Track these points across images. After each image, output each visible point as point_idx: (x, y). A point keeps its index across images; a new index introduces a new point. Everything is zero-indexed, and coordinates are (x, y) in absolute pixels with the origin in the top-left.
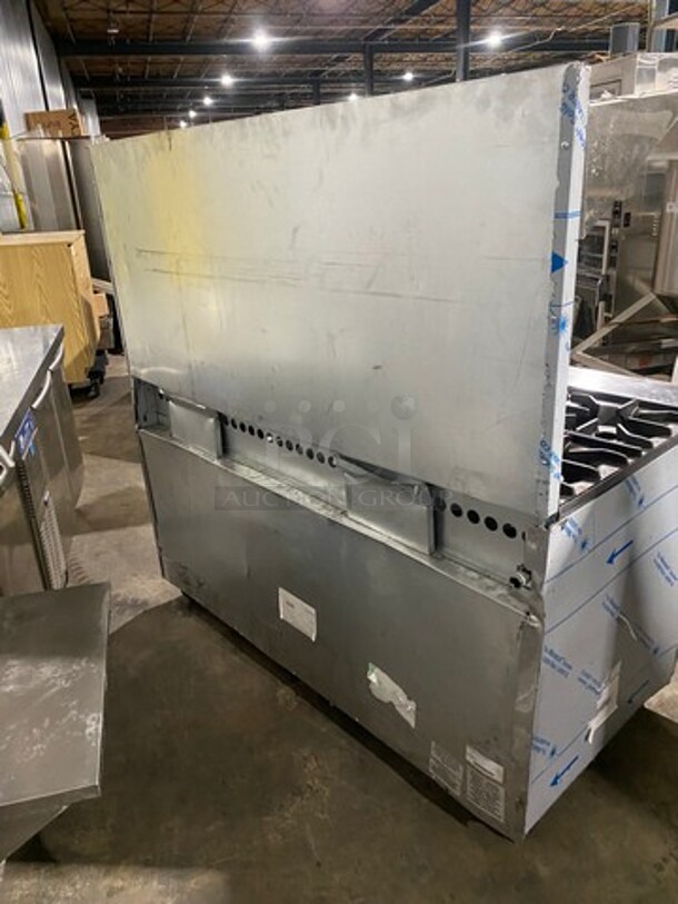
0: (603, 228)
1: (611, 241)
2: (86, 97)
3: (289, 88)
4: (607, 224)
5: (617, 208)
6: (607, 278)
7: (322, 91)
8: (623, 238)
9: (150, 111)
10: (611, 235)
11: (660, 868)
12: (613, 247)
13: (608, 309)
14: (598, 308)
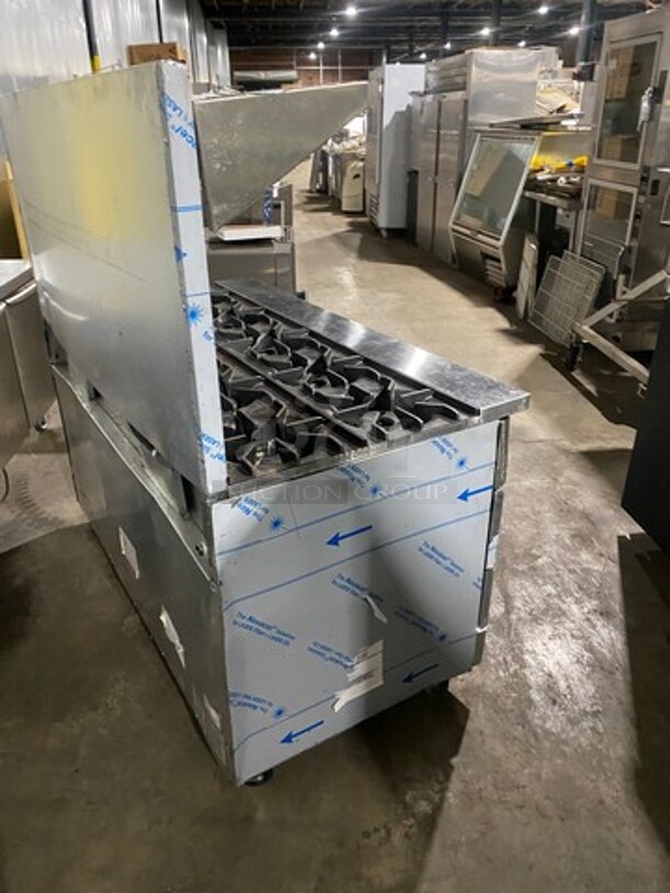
0: (631, 195)
1: (636, 210)
2: (217, 26)
3: (420, 21)
4: (634, 191)
5: (645, 175)
6: (629, 250)
7: (452, 24)
8: (649, 206)
9: (277, 42)
10: (637, 202)
11: (367, 835)
12: (637, 217)
13: (626, 285)
14: (615, 282)
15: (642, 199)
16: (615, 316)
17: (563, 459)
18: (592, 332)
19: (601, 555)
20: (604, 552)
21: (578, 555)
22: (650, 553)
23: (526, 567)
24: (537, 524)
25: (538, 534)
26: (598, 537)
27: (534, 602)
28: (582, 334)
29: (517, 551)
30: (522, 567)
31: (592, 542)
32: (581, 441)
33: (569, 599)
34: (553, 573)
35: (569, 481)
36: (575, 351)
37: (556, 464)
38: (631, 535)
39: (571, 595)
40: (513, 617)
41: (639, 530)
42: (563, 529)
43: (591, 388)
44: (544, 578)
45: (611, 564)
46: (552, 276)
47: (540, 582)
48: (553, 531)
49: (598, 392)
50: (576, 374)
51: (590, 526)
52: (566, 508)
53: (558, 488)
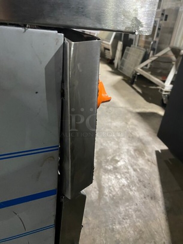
0: (158, 21)
4: (159, 19)
5: (163, 13)
6: (155, 42)
8: (163, 25)
10: (159, 24)
12: (159, 29)
13: (153, 54)
14: (150, 53)
15: (161, 22)
16: (149, 66)
17: (130, 115)
18: (141, 70)
19: (149, 161)
20: (150, 159)
21: (137, 161)
22: (170, 159)
23: (112, 167)
24: (118, 143)
25: (119, 148)
26: (147, 151)
27: (115, 190)
28: (137, 71)
29: (108, 158)
30: (110, 167)
31: (144, 153)
32: (137, 108)
33: (134, 188)
34: (126, 171)
35: (132, 124)
36: (134, 77)
37: (127, 117)
38: (161, 150)
39: (135, 185)
40: (102, 202)
41: (165, 147)
42: (130, 146)
43: (140, 91)
44: (121, 174)
45: (153, 165)
46: (127, 54)
47: (119, 177)
48: (125, 147)
49: (142, 92)
50: (134, 86)
51: (142, 145)
52: (131, 136)
53: (128, 127)
